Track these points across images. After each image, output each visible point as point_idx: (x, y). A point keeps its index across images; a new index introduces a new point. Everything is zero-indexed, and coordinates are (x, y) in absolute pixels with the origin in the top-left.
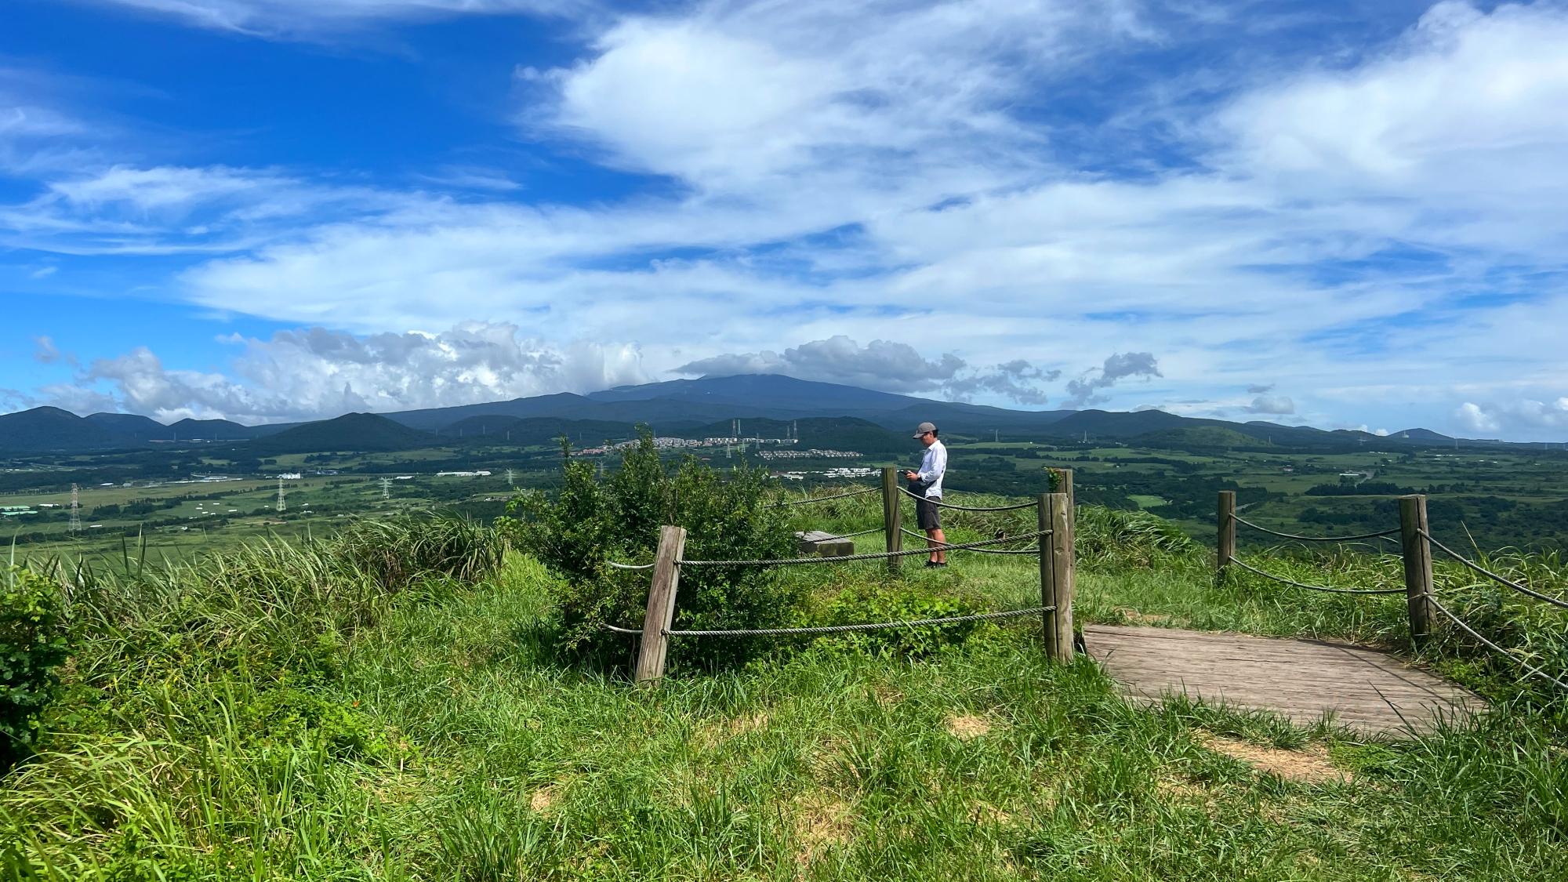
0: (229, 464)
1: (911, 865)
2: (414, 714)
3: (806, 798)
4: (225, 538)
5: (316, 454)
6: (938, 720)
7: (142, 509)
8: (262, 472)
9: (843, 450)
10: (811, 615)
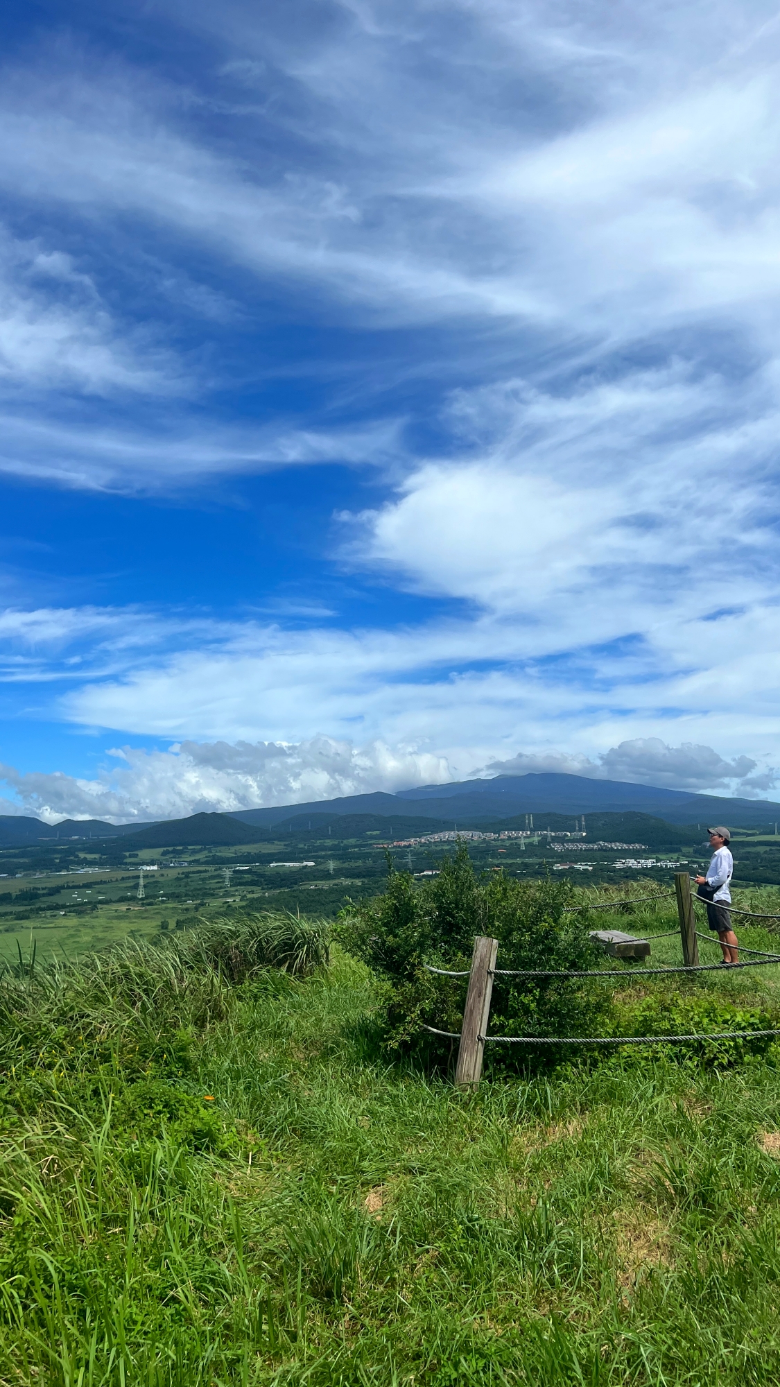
0: (100, 858)
1: (736, 1298)
2: (259, 1108)
3: (625, 1213)
4: (95, 922)
5: (171, 849)
6: (749, 1136)
7: (29, 896)
8: (126, 864)
9: (630, 843)
10: (615, 1022)
